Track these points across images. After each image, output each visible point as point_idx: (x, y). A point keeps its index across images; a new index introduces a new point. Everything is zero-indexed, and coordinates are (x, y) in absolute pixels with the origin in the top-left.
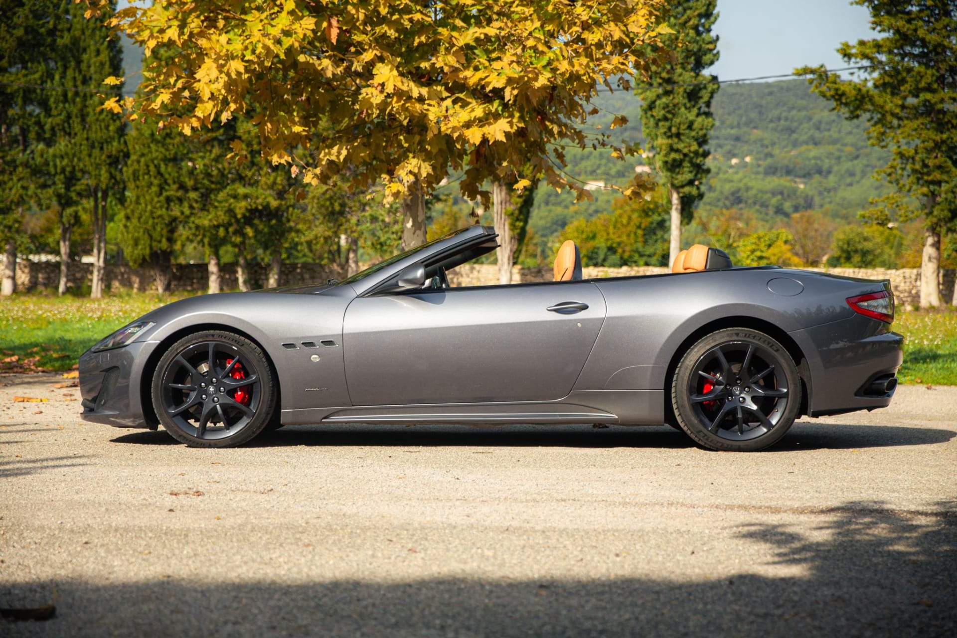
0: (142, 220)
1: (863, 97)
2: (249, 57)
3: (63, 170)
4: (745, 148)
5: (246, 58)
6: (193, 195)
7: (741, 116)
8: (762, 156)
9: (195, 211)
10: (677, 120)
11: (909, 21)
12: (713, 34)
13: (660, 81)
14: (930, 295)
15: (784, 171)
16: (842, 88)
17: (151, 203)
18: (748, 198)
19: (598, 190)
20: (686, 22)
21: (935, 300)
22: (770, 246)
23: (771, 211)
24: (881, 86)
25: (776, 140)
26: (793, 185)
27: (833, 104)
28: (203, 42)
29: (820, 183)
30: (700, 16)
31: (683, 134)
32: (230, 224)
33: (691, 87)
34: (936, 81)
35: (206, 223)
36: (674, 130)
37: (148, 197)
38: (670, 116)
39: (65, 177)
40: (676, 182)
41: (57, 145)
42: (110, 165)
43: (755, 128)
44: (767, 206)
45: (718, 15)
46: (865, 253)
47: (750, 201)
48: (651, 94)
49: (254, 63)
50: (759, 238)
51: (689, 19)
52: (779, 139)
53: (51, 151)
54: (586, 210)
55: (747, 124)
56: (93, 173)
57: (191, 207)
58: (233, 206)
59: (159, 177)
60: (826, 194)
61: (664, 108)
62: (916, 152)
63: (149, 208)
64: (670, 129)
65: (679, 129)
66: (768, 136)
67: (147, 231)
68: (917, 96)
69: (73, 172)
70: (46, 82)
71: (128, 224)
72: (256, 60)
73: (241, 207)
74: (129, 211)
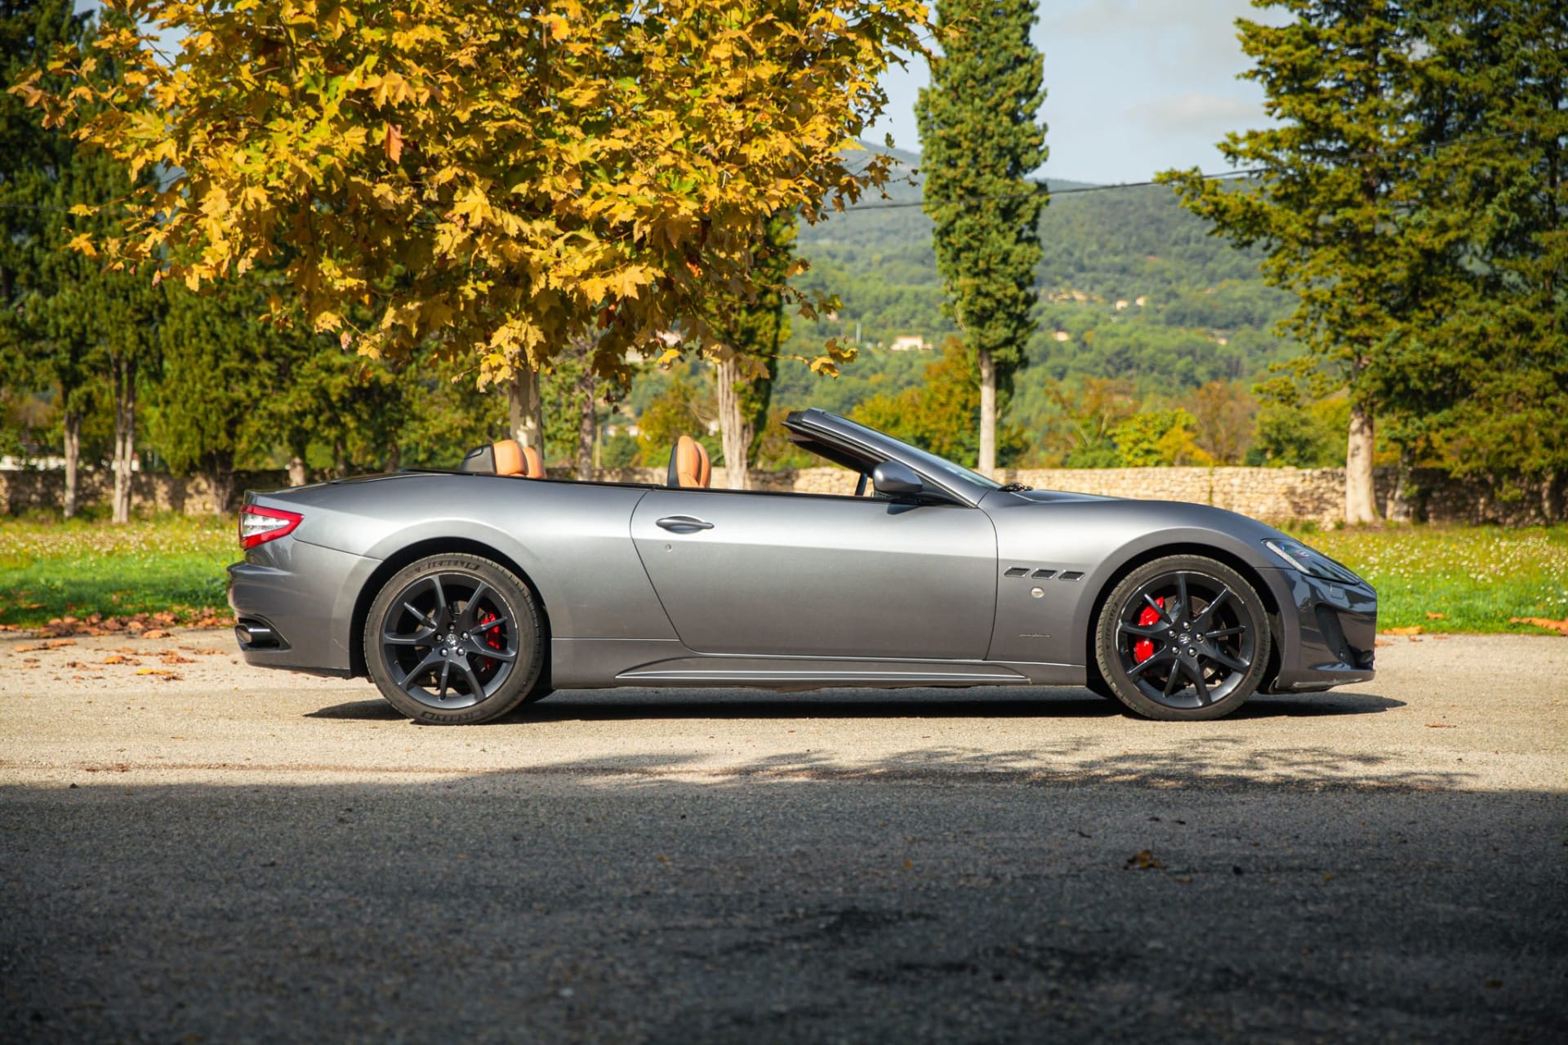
0: (188, 406)
1: (1255, 215)
2: (273, 182)
3: (69, 330)
4: (1138, 284)
5: (270, 184)
6: (264, 367)
7: (1129, 236)
8: (1162, 296)
9: (269, 391)
10: (986, 250)
11: (1320, 103)
12: (1038, 122)
13: (961, 192)
14: (1358, 505)
15: (1196, 319)
16: (1225, 202)
17: (201, 379)
18: (1142, 360)
19: (913, 351)
20: (998, 105)
21: (1367, 516)
22: (1162, 433)
23: (1176, 381)
24: (1282, 199)
25: (1183, 272)
26: (1210, 340)
27: (1212, 225)
28: (209, 162)
29: (1251, 336)
30: (1018, 95)
31: (995, 271)
32: (320, 411)
33: (1007, 201)
34: (1360, 190)
35: (285, 408)
36: (982, 264)
37: (196, 371)
38: (976, 244)
39: (73, 342)
40: (985, 341)
41: (59, 294)
42: (139, 323)
43: (1151, 253)
44: (1170, 373)
45: (1045, 94)
46: (1302, 444)
47: (1144, 366)
48: (947, 212)
49: (281, 191)
50: (1146, 423)
51: (1003, 100)
52: (1187, 270)
53: (51, 302)
54: (895, 381)
55: (1137, 249)
56: (114, 336)
57: (262, 385)
58: (324, 383)
59: (213, 341)
60: (1259, 353)
61: (967, 233)
62: (1334, 295)
63: (199, 386)
64: (976, 263)
65: (988, 262)
66: (1170, 265)
67: (196, 423)
68: (1334, 213)
69: (83, 334)
70: (42, 199)
71: (168, 411)
72: (283, 186)
73: (337, 384)
74: (168, 392)
